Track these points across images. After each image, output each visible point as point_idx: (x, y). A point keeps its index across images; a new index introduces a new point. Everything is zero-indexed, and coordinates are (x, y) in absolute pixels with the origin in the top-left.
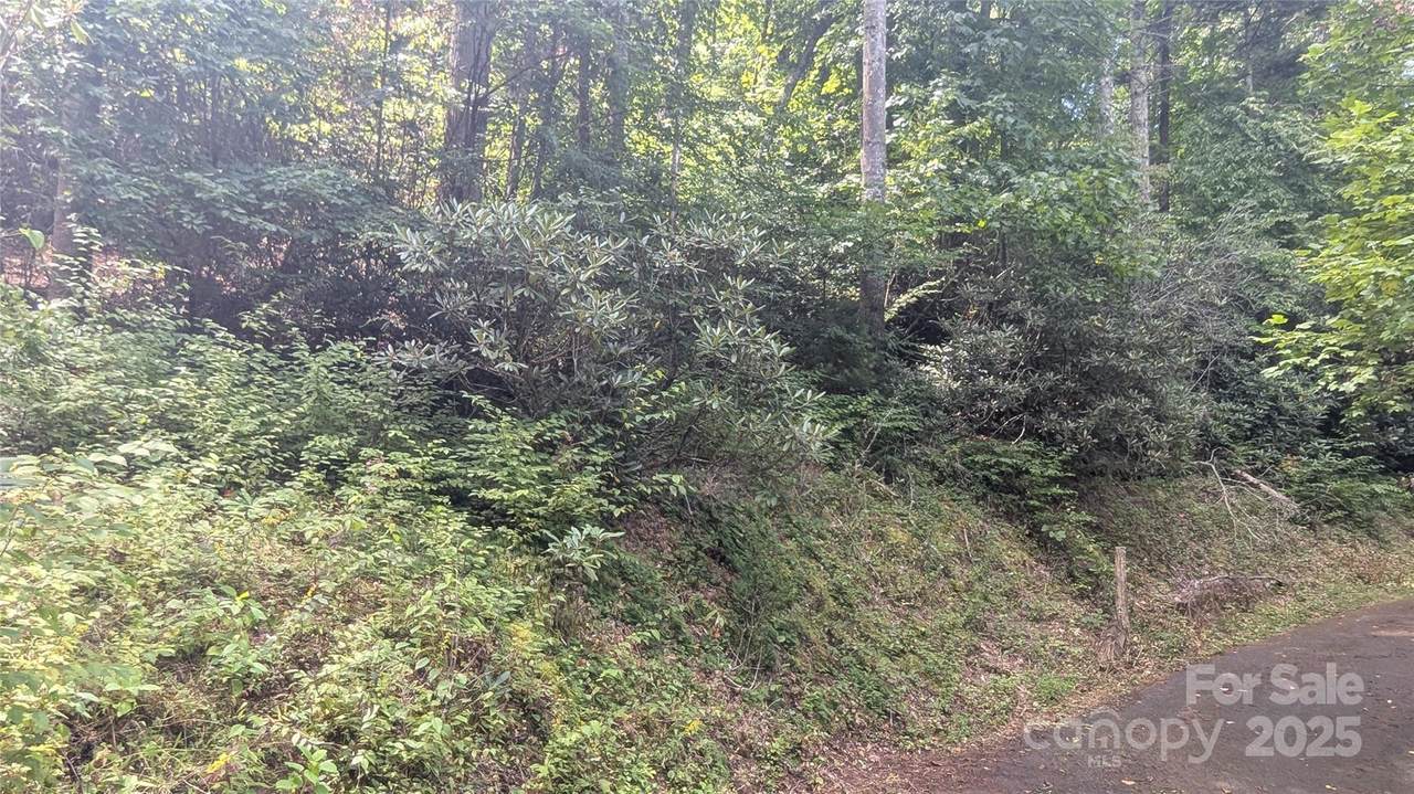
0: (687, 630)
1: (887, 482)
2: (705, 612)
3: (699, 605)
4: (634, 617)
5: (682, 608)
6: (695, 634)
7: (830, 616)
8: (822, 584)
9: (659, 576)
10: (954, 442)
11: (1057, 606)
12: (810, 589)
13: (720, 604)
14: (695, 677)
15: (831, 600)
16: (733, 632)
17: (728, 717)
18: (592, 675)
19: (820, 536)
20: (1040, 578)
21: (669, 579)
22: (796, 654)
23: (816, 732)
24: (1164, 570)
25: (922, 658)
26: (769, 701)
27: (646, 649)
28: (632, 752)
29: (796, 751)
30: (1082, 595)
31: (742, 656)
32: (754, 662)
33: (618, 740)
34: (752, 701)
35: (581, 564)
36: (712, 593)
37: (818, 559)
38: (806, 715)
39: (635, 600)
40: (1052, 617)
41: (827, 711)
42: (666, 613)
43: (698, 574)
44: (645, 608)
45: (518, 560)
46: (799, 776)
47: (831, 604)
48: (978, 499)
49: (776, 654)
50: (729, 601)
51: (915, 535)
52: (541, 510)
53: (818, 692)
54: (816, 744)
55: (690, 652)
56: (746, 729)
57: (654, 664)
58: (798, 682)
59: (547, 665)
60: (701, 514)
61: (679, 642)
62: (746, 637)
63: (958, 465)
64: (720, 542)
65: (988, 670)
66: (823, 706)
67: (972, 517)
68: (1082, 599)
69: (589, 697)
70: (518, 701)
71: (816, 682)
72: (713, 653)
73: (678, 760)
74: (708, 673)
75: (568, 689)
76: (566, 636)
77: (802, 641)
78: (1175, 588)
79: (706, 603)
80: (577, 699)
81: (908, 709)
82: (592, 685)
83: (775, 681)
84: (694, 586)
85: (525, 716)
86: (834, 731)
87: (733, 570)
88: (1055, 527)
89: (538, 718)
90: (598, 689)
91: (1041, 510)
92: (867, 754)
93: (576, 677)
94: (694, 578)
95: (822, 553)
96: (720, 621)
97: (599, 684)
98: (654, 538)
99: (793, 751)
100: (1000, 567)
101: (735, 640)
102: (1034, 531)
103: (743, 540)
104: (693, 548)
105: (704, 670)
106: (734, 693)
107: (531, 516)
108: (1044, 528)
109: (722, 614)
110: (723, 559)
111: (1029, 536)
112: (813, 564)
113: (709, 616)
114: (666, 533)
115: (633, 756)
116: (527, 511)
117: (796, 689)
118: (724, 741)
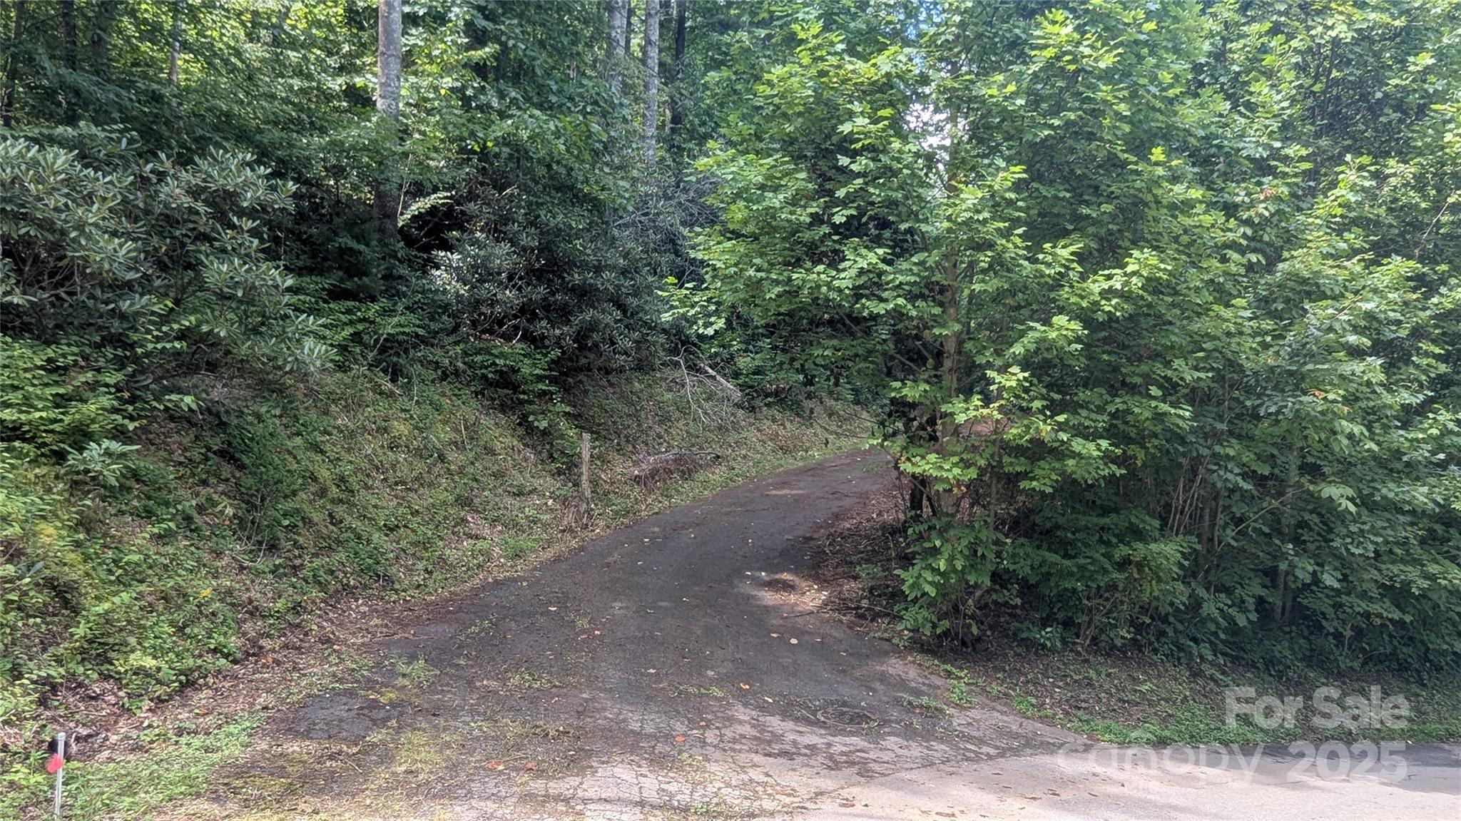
0: (199, 520)
1: (393, 381)
2: (215, 504)
3: (209, 499)
4: (147, 511)
5: (194, 502)
6: (206, 522)
7: (333, 501)
8: (326, 474)
9: (172, 477)
10: (456, 343)
11: (537, 483)
12: (315, 479)
13: (229, 497)
14: (206, 557)
15: (334, 487)
16: (241, 519)
17: (237, 586)
18: (114, 561)
19: (326, 432)
20: (526, 460)
21: (179, 478)
22: (299, 534)
23: (315, 593)
24: (630, 448)
25: (413, 531)
26: (272, 572)
27: (159, 538)
28: (153, 618)
29: (297, 608)
30: (559, 472)
31: (249, 538)
32: (260, 543)
33: (141, 609)
34: (259, 573)
35: (101, 473)
36: (221, 487)
37: (322, 452)
38: (307, 582)
39: (149, 498)
40: (531, 492)
41: (323, 577)
42: (179, 507)
43: (208, 472)
44: (159, 504)
45: (37, 470)
46: (298, 626)
47: (334, 491)
48: (477, 394)
49: (281, 535)
50: (238, 493)
51: (416, 428)
52: (57, 427)
53: (317, 562)
54: (314, 602)
55: (201, 538)
56: (253, 594)
57: (170, 550)
58: (300, 556)
59: (73, 556)
60: (210, 419)
61: (191, 531)
62: (253, 522)
63: (460, 364)
64: (230, 444)
65: (470, 536)
66: (321, 573)
67: (470, 409)
68: (559, 475)
69: (113, 578)
70: (51, 584)
71: (316, 555)
72: (224, 537)
73: (192, 621)
74: (218, 554)
75: (93, 573)
76: (88, 531)
77: (305, 523)
78: (636, 463)
79: (216, 497)
80: (102, 580)
81: (397, 572)
82: (115, 569)
83: (279, 557)
84: (204, 483)
85: (56, 596)
86: (331, 592)
87: (241, 467)
88: (540, 417)
89: (69, 596)
90: (120, 571)
91: (530, 402)
92: (357, 607)
93: (100, 564)
94: (204, 476)
95: (327, 447)
96: (230, 511)
97: (120, 568)
98: (164, 442)
99: (294, 608)
100: (490, 451)
101: (242, 525)
102: (524, 421)
103: (252, 439)
104: (203, 451)
105: (215, 552)
106: (242, 568)
107: (45, 431)
108: (531, 418)
109: (231, 505)
110: (232, 457)
111: (520, 424)
112: (319, 458)
113: (219, 508)
114: (176, 438)
115: (154, 620)
116: (42, 428)
117: (297, 562)
118: (233, 605)
